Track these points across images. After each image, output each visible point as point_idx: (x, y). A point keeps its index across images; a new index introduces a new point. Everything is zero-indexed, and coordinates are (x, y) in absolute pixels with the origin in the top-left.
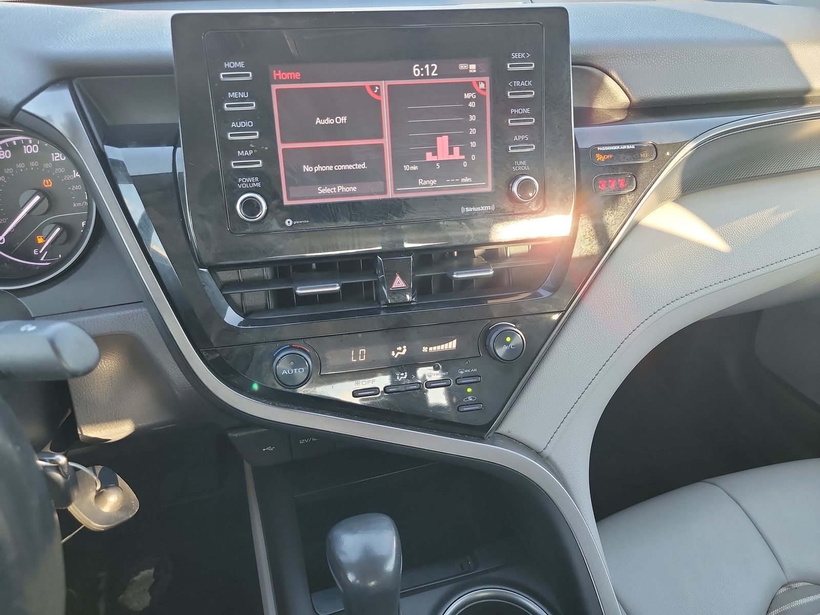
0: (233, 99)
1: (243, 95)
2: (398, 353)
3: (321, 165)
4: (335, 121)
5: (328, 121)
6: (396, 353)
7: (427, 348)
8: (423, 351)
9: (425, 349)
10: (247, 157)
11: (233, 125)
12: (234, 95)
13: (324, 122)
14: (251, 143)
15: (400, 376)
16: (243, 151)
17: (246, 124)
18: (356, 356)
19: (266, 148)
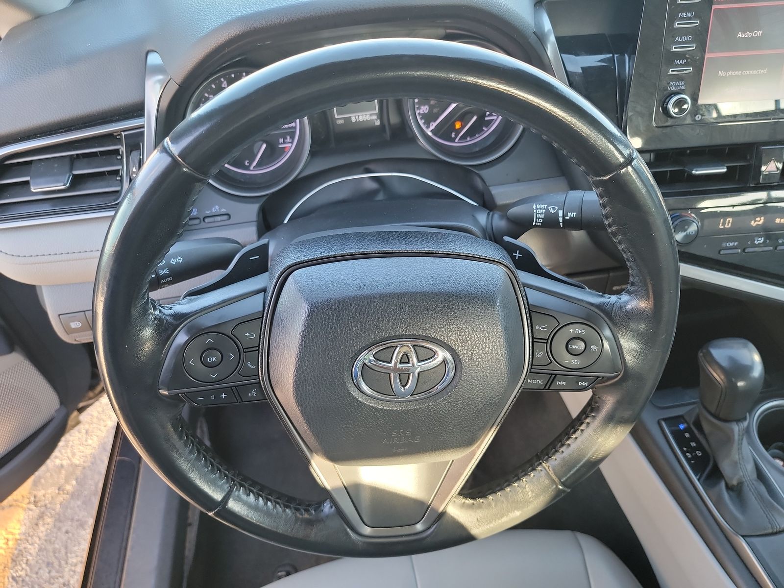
0: (682, 19)
1: (690, 15)
2: (757, 223)
3: (733, 71)
4: (752, 35)
5: (748, 35)
6: (755, 222)
7: (779, 220)
8: (776, 222)
9: (778, 221)
10: (681, 65)
11: (677, 39)
12: (684, 15)
13: (744, 35)
14: (687, 54)
15: (758, 241)
16: (678, 61)
17: (687, 38)
18: (724, 224)
19: (698, 58)
